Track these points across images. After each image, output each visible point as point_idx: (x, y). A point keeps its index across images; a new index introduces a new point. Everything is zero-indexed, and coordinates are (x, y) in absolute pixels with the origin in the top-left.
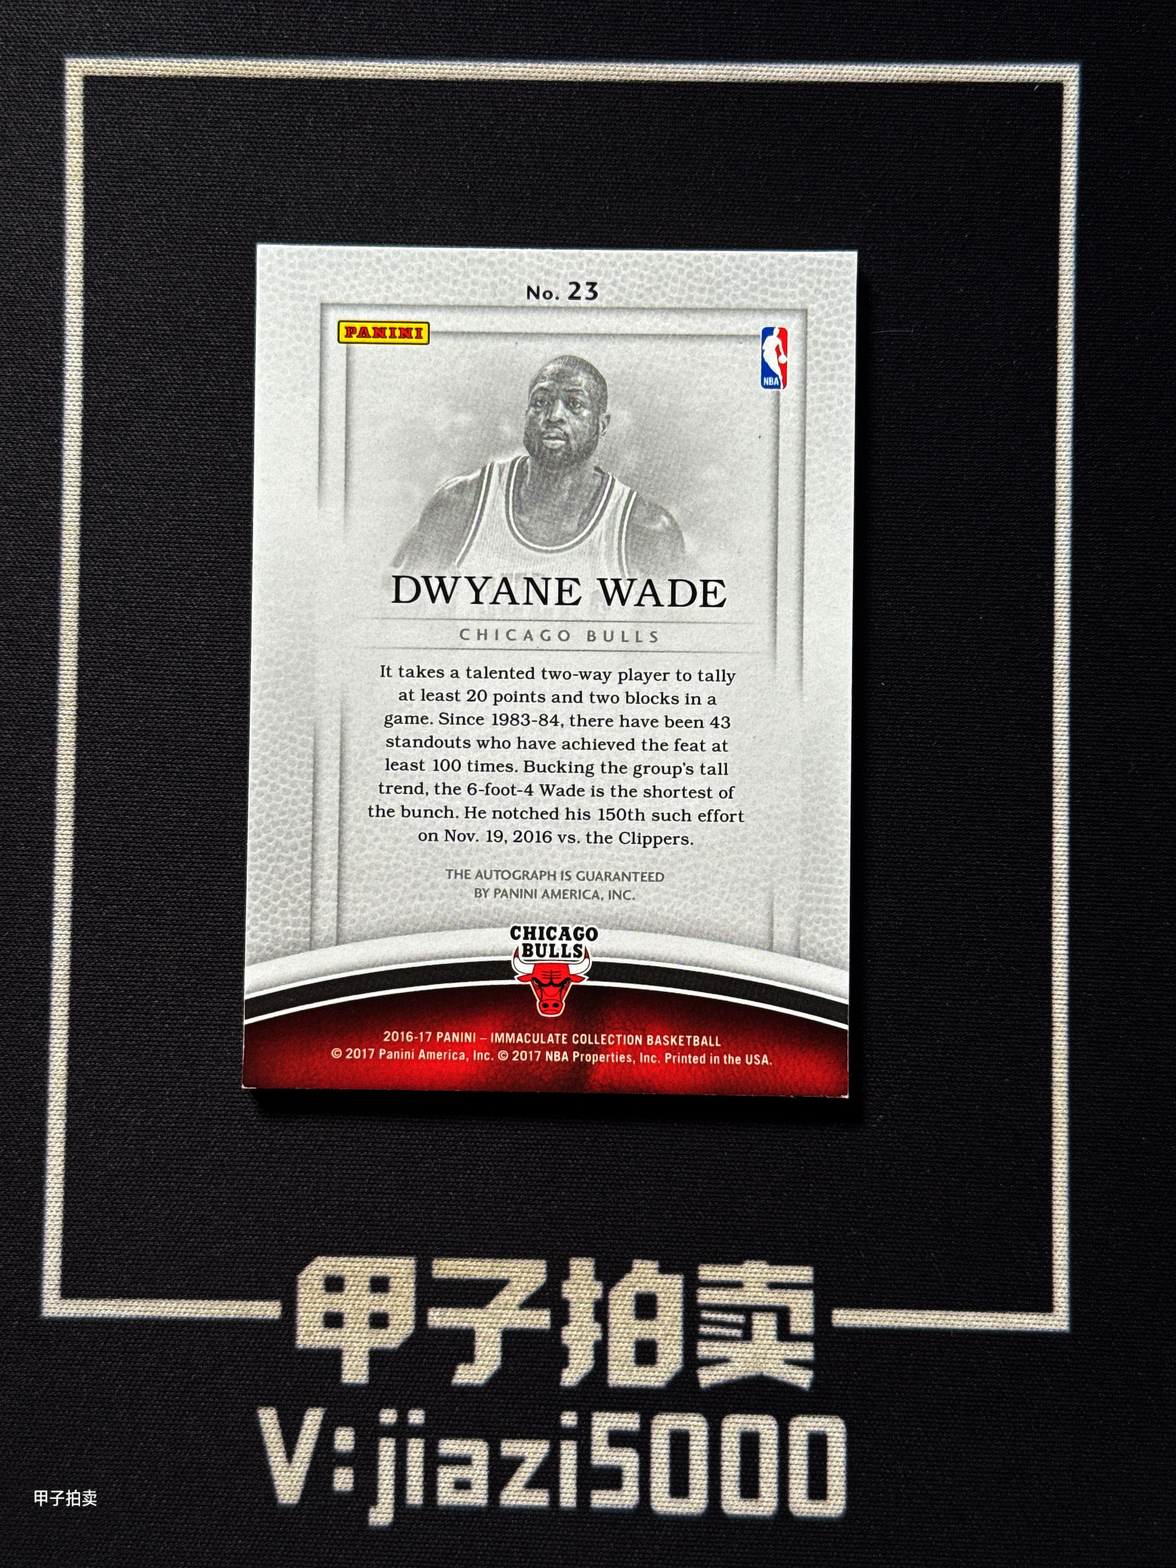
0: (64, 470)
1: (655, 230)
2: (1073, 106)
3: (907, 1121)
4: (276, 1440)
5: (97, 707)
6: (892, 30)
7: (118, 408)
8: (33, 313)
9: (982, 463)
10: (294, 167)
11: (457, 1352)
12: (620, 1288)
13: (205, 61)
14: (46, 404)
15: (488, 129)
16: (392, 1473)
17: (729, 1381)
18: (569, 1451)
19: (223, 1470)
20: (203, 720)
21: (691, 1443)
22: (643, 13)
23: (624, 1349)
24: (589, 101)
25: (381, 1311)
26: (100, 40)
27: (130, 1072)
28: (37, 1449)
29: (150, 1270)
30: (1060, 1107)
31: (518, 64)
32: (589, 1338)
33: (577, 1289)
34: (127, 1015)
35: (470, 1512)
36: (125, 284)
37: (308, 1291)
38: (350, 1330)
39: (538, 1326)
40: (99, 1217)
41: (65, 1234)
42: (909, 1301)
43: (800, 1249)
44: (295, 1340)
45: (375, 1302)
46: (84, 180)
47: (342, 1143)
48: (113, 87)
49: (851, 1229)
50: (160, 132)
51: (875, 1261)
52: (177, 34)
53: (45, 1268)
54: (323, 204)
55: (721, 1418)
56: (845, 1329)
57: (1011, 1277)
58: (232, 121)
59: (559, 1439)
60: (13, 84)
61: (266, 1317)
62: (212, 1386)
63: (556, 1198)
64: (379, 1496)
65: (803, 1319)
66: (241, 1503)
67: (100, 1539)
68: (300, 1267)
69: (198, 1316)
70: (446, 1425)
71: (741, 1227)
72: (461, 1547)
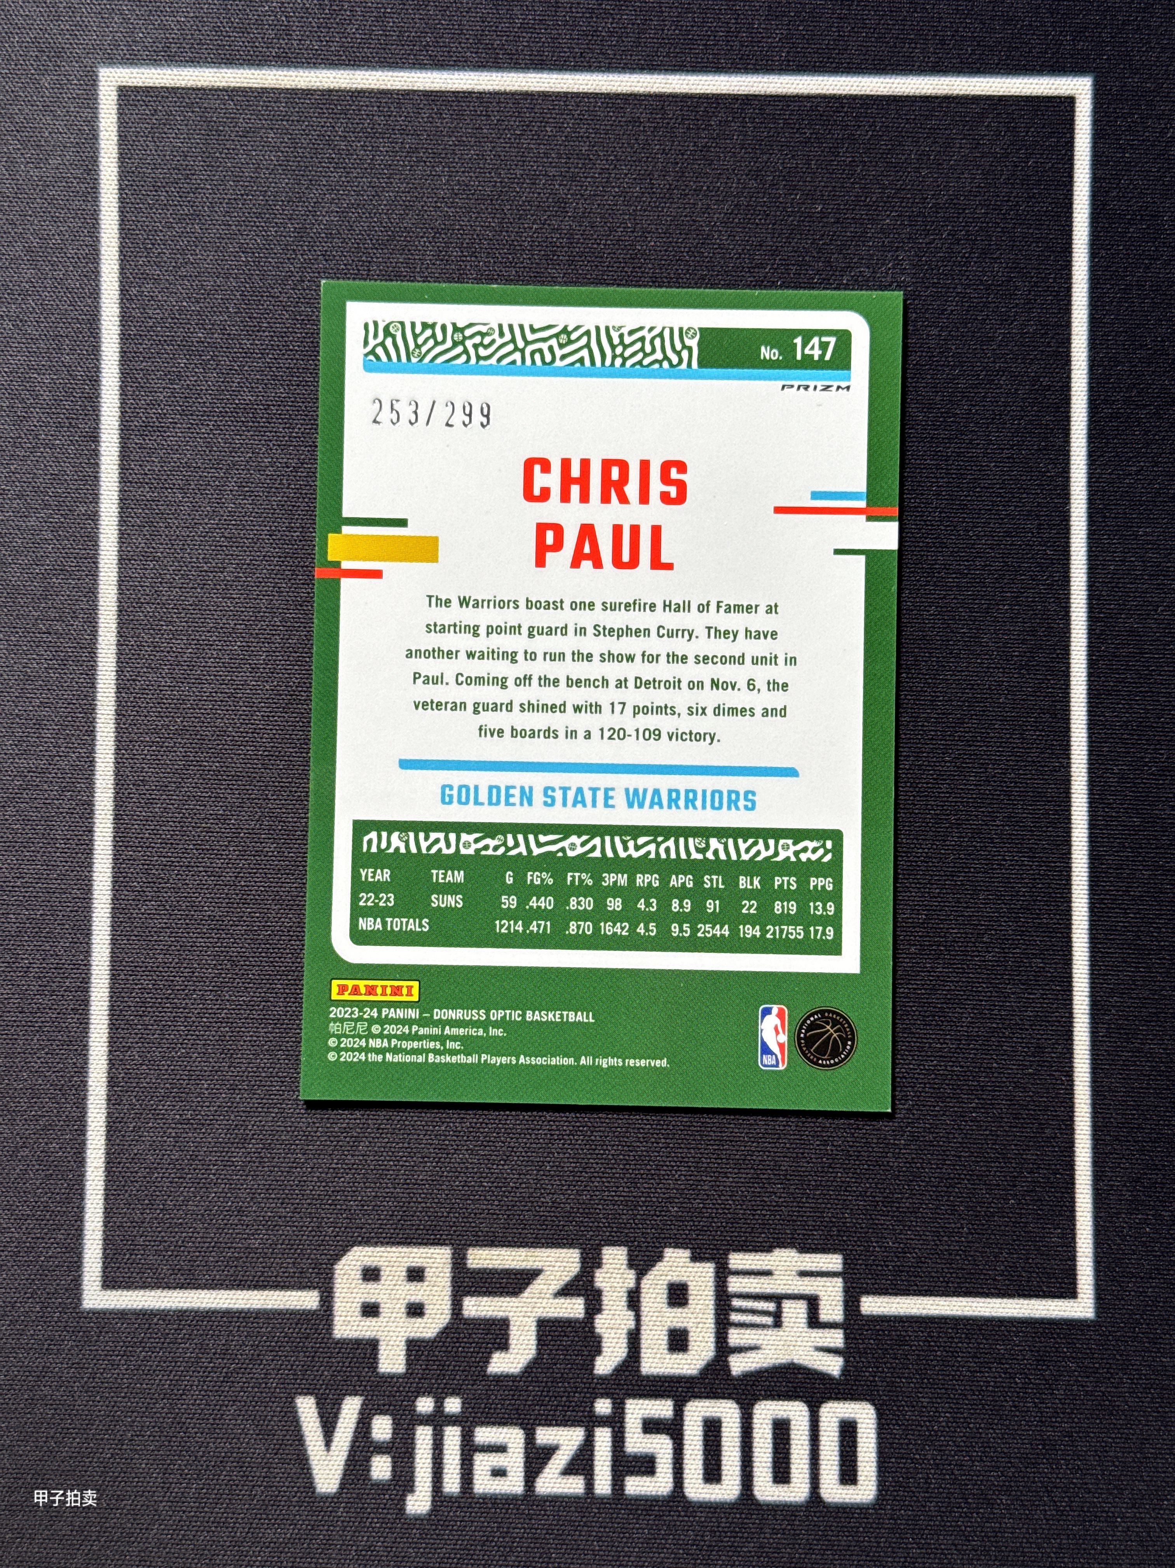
0: (102, 475)
1: (678, 239)
3: (932, 1111)
4: (314, 1429)
5: (134, 707)
6: (910, 44)
7: (154, 413)
8: (69, 321)
9: (999, 467)
10: (324, 176)
11: (493, 1341)
12: (652, 1277)
13: (236, 71)
14: (83, 410)
15: (515, 139)
16: (429, 1461)
17: (760, 1368)
18: (603, 1437)
19: (263, 1459)
20: (239, 719)
21: (723, 1429)
22: (666, 25)
23: (656, 1337)
24: (614, 112)
25: (417, 1301)
26: (133, 50)
27: (169, 1066)
28: (78, 1440)
29: (190, 1261)
30: (1082, 1097)
31: (545, 76)
33: (610, 1278)
34: (165, 1009)
35: (506, 1500)
36: (159, 292)
37: (345, 1281)
38: (387, 1319)
39: (572, 1315)
40: (139, 1209)
41: (106, 1226)
42: (937, 1288)
43: (829, 1237)
44: (333, 1330)
45: (411, 1292)
46: (119, 189)
47: (378, 1135)
48: (146, 96)
49: (879, 1217)
50: (193, 141)
51: (903, 1249)
52: (208, 44)
53: (85, 1260)
54: (353, 213)
55: (753, 1405)
56: (874, 1316)
57: (1036, 1264)
58: (264, 131)
59: (593, 1427)
60: (48, 94)
61: (303, 1307)
62: (251, 1375)
63: (588, 1188)
64: (417, 1484)
65: (832, 1307)
66: (280, 1492)
67: (141, 1529)
68: (337, 1257)
69: (236, 1306)
70: (482, 1413)
71: (770, 1215)
72: (498, 1534)
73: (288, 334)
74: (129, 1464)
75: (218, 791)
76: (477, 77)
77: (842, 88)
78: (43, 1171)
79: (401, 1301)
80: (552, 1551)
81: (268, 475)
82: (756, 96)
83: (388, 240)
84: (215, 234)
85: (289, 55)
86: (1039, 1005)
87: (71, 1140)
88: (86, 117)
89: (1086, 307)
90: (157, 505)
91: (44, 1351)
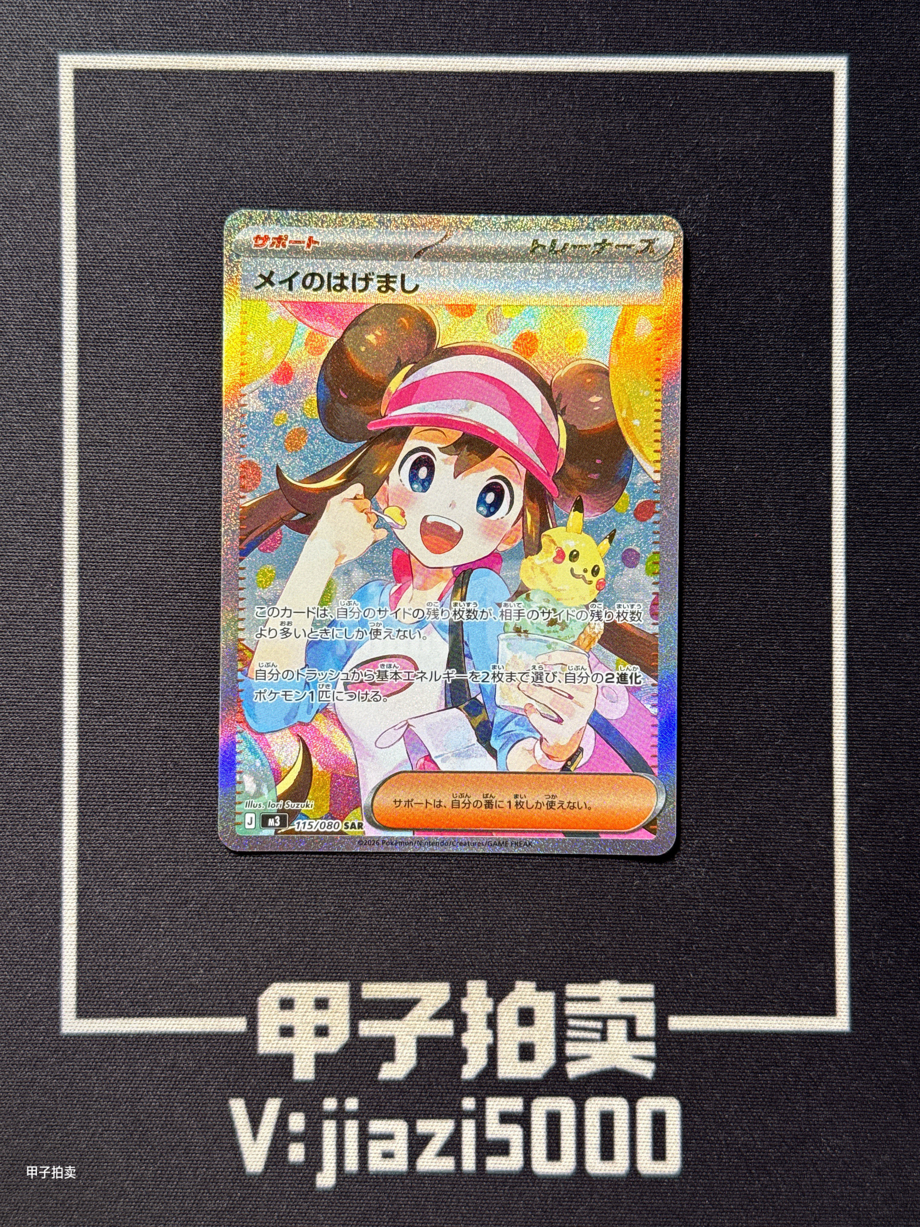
1: (521, 186)
2: (842, 89)
3: (724, 873)
4: (244, 1123)
5: (93, 562)
6: (703, 31)
7: (105, 329)
8: (37, 255)
9: (776, 366)
10: (239, 139)
11: (382, 1054)
12: (506, 1003)
13: (169, 56)
14: (48, 326)
15: (391, 109)
16: (334, 1147)
17: (591, 1072)
18: (469, 1127)
19: (204, 1147)
20: (176, 572)
21: (562, 1120)
22: (510, 18)
23: (510, 1049)
25: (323, 1024)
26: (86, 41)
27: (126, 844)
28: (60, 1134)
29: (145, 995)
30: (841, 860)
31: (414, 58)
33: (473, 1004)
34: (122, 800)
35: (394, 1176)
36: (108, 232)
37: (266, 1010)
38: (299, 1039)
39: (444, 1034)
40: (105, 956)
41: (78, 969)
42: (727, 1009)
43: (643, 971)
44: (258, 1047)
45: (318, 1017)
46: (76, 151)
47: (291, 896)
48: (97, 77)
49: (682, 955)
50: (134, 112)
51: (701, 979)
52: (146, 36)
53: (63, 996)
54: (262, 168)
55: (585, 1100)
56: (678, 1031)
57: (804, 990)
58: (191, 104)
59: (461, 1119)
60: (19, 76)
61: (234, 1030)
62: (195, 1083)
63: (456, 935)
64: (324, 1164)
65: (647, 1025)
66: (218, 1172)
67: (110, 1202)
68: (260, 991)
69: (182, 1030)
70: (375, 1110)
71: (598, 955)
72: (388, 1202)
74: (100, 1152)
75: (161, 628)
76: (360, 60)
77: (650, 66)
78: (28, 927)
79: (311, 1024)
80: (430, 1214)
81: (196, 377)
82: (581, 73)
84: (152, 186)
85: (211, 44)
86: (807, 790)
87: (50, 903)
88: (49, 93)
91: (32, 1066)
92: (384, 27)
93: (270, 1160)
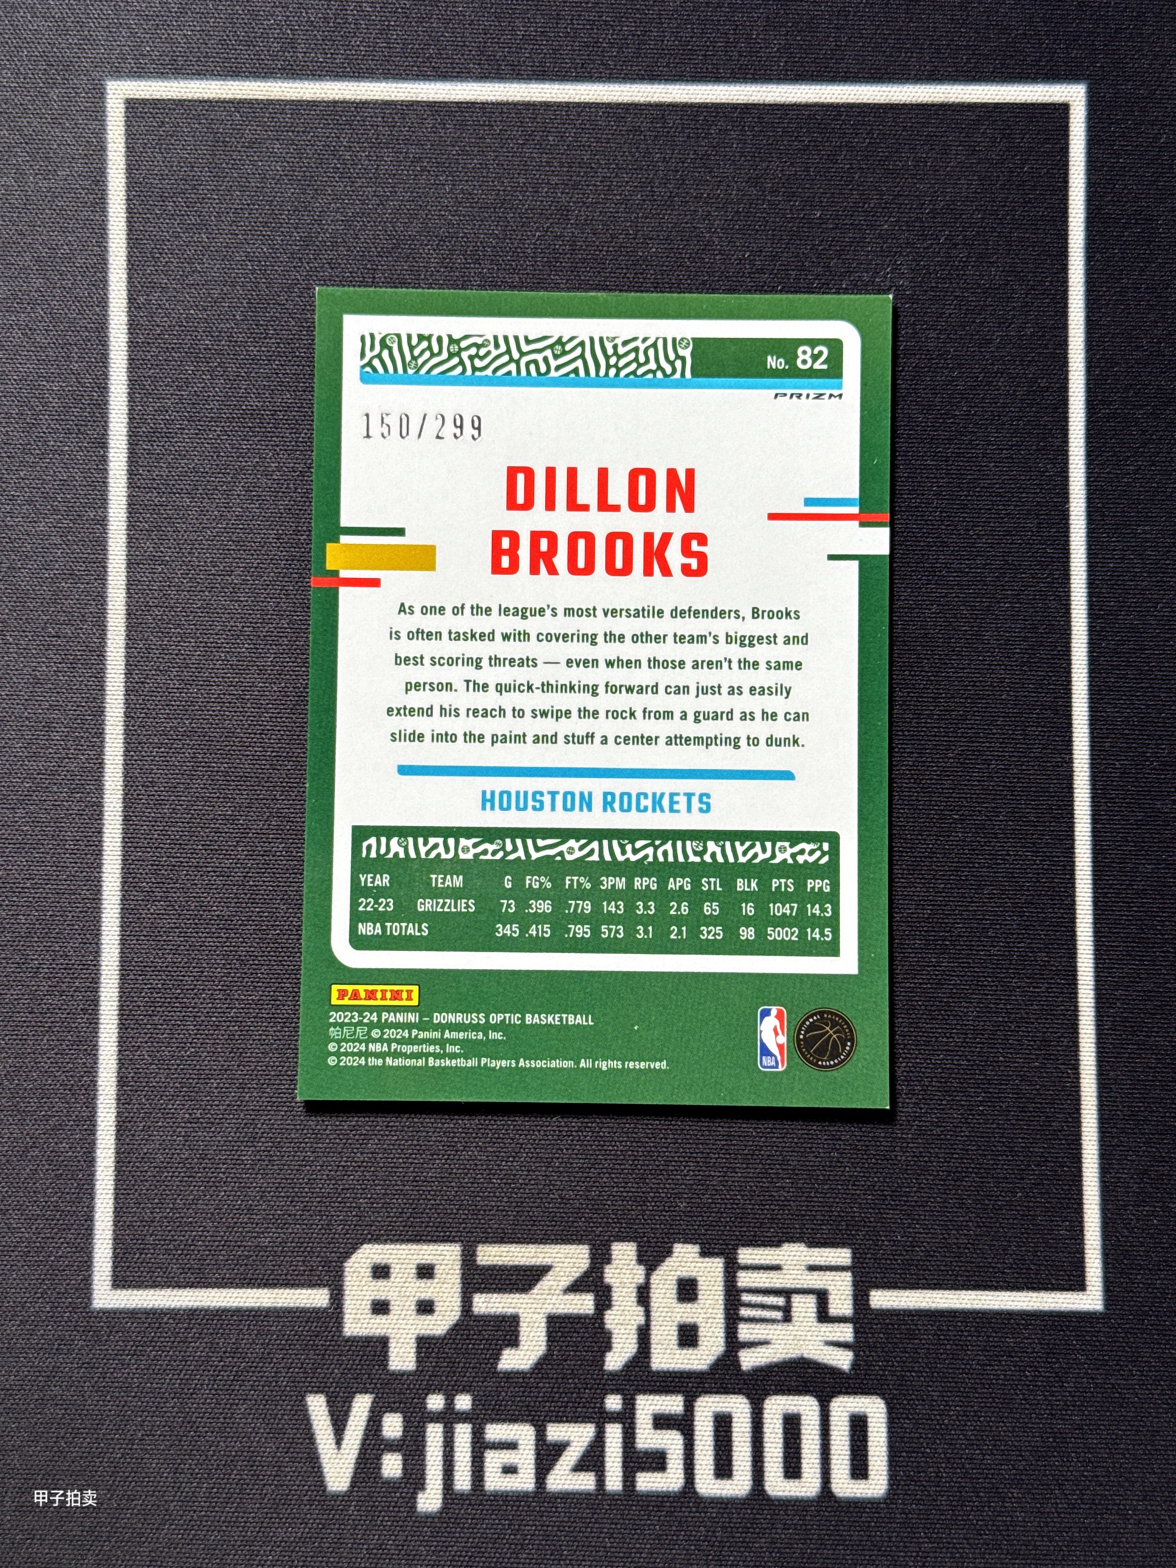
0: (110, 480)
1: (679, 245)
2: (1080, 124)
3: (940, 1105)
4: (325, 1427)
5: (143, 709)
6: (906, 53)
7: (162, 420)
8: (78, 329)
9: (998, 467)
10: (330, 186)
11: (503, 1337)
12: (662, 1272)
13: (242, 83)
14: (92, 417)
15: (518, 148)
16: (440, 1458)
17: (771, 1363)
18: (614, 1433)
19: (273, 1457)
20: (247, 721)
21: (734, 1425)
22: (665, 36)
23: (666, 1333)
24: (615, 122)
25: (427, 1298)
26: (141, 63)
27: (178, 1065)
28: (88, 1440)
29: (200, 1260)
30: (1089, 1090)
31: (547, 86)
32: (633, 1322)
33: (619, 1274)
34: (175, 1009)
35: (517, 1497)
36: (167, 301)
37: (354, 1279)
38: (396, 1317)
39: (582, 1311)
40: (149, 1208)
41: (116, 1226)
42: (946, 1282)
43: (838, 1232)
44: (343, 1328)
45: (421, 1289)
46: (127, 200)
47: (387, 1133)
48: (153, 109)
49: (887, 1211)
50: (199, 152)
51: (911, 1242)
52: (214, 57)
53: (96, 1260)
54: (358, 222)
55: (763, 1400)
56: (883, 1310)
57: (1044, 1257)
58: (270, 141)
59: (604, 1423)
60: (56, 107)
61: (313, 1305)
62: (261, 1374)
63: (597, 1184)
64: (428, 1481)
65: (842, 1302)
66: (290, 1490)
67: (152, 1529)
68: (347, 1255)
69: (247, 1305)
70: (492, 1410)
71: (779, 1210)
72: (509, 1531)
73: (295, 341)
74: (140, 1463)
75: (227, 791)
76: (479, 88)
77: (839, 97)
78: (53, 1170)
79: (411, 1298)
80: (563, 1548)
81: (274, 480)
82: (755, 105)
83: (393, 248)
84: (222, 243)
85: (295, 67)
86: (1044, 999)
87: (80, 1139)
88: (94, 129)
89: (1082, 310)
90: (165, 510)
91: (54, 1351)
92: (510, 48)
93: (358, 1476)
